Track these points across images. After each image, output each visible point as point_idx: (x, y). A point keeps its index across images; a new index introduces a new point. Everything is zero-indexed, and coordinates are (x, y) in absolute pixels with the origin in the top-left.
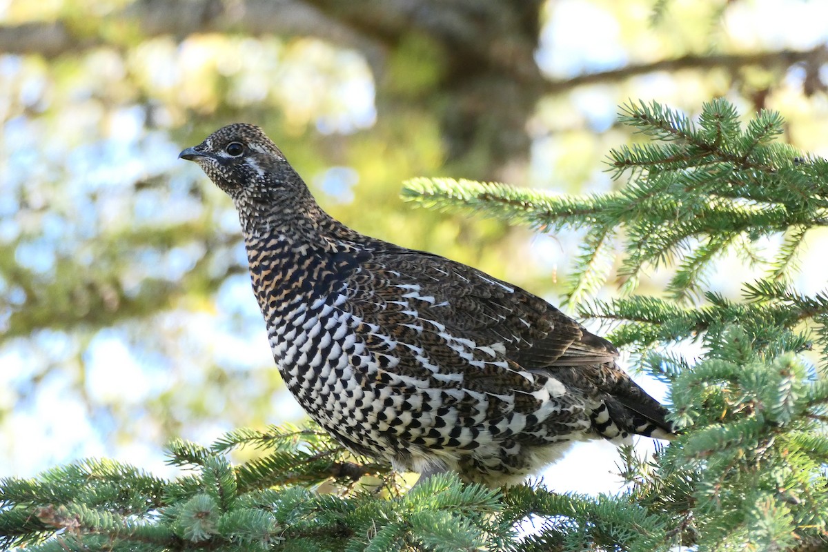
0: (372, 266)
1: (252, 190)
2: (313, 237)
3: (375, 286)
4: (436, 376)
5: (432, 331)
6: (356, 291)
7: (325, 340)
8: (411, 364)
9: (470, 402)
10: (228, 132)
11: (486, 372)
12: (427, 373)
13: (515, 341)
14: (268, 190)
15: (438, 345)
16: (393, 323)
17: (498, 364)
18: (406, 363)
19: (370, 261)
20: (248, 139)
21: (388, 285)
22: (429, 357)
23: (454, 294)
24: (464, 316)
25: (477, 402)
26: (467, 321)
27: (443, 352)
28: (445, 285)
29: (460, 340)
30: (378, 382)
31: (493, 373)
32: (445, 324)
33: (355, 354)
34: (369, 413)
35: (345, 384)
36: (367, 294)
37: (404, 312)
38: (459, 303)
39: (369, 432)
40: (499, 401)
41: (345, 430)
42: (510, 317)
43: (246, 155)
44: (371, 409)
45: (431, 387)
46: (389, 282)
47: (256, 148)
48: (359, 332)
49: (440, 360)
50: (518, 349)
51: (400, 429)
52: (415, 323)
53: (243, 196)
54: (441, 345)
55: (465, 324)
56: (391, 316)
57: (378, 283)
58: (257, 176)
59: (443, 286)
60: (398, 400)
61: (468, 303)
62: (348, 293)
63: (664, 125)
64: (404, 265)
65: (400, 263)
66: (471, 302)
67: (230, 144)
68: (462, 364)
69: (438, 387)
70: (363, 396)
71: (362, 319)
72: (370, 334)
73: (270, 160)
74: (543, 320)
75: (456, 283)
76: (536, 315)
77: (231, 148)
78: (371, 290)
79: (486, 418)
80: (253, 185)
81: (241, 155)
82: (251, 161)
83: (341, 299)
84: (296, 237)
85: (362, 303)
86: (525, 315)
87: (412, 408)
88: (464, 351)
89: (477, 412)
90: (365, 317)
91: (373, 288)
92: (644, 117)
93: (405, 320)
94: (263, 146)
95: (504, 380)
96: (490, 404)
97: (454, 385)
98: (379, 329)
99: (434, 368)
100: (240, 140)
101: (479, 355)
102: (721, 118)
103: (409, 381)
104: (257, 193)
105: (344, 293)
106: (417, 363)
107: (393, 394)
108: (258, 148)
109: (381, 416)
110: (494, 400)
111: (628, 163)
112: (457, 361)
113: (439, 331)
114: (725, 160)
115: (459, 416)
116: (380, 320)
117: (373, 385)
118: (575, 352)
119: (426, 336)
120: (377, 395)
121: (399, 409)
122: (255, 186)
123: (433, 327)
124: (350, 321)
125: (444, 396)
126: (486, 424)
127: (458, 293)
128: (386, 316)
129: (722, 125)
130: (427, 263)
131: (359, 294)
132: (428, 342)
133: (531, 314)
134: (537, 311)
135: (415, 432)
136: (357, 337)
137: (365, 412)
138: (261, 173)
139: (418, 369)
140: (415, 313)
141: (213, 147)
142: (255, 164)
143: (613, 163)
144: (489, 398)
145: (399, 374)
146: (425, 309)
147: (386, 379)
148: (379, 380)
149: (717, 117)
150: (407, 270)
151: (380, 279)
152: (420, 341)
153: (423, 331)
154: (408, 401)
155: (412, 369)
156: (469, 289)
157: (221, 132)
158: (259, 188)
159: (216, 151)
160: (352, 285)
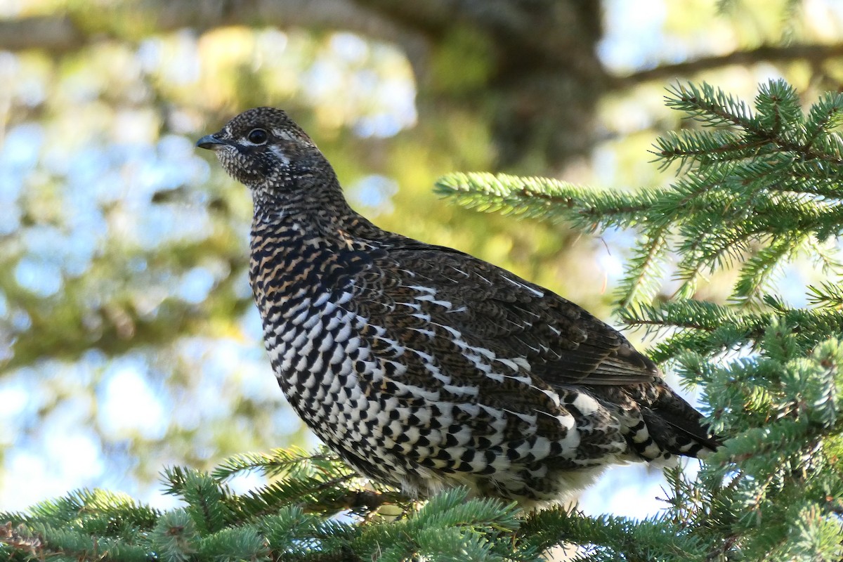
0: (385, 263)
1: (275, 180)
2: (331, 232)
3: (384, 285)
4: (447, 387)
5: (446, 337)
6: (363, 289)
7: (326, 343)
8: (420, 373)
9: (486, 419)
10: (249, 116)
11: (506, 387)
12: (437, 384)
13: (542, 351)
14: (292, 178)
15: (451, 353)
16: (402, 325)
17: (521, 379)
18: (414, 372)
19: (385, 258)
20: (272, 124)
21: (399, 285)
22: (440, 367)
23: (474, 297)
24: (485, 322)
25: (494, 419)
26: (488, 327)
27: (457, 361)
28: (465, 287)
29: (478, 350)
30: (384, 392)
31: (514, 389)
32: (461, 331)
33: (359, 359)
34: (374, 427)
35: (348, 392)
36: (375, 293)
37: (415, 315)
38: (479, 308)
39: (374, 448)
40: (519, 420)
41: (350, 445)
42: (537, 323)
43: (271, 142)
44: (375, 422)
45: (441, 399)
46: (400, 282)
47: (280, 135)
48: (364, 335)
49: (454, 370)
50: (545, 361)
51: (406, 447)
52: (427, 328)
53: (264, 187)
54: (455, 353)
55: (486, 331)
56: (401, 319)
57: (388, 282)
58: (282, 165)
59: (462, 288)
60: (404, 413)
61: (489, 308)
62: (354, 290)
63: (716, 110)
64: (419, 263)
65: (415, 261)
66: (493, 307)
67: (252, 131)
68: (478, 376)
69: (449, 400)
70: (368, 406)
71: (367, 319)
72: (376, 337)
73: (297, 147)
74: (575, 328)
75: (477, 286)
76: (567, 322)
77: (253, 136)
78: (379, 289)
79: (504, 440)
80: (276, 175)
81: (265, 143)
82: (275, 149)
83: (346, 297)
84: (310, 228)
85: (368, 303)
86: (555, 322)
87: (420, 423)
88: (481, 362)
89: (494, 431)
90: (371, 318)
91: (382, 286)
92: (694, 100)
93: (415, 324)
94: (289, 132)
95: (526, 397)
96: (509, 423)
97: (467, 399)
98: (386, 332)
99: (445, 379)
100: (263, 126)
101: (498, 367)
102: (779, 101)
103: (417, 391)
104: (280, 183)
105: (349, 290)
106: (426, 372)
107: (399, 406)
108: (283, 134)
109: (387, 431)
110: (514, 419)
111: (678, 153)
112: (472, 373)
113: (454, 338)
114: (786, 150)
115: (473, 434)
116: (388, 322)
117: (378, 395)
118: (610, 369)
119: (438, 343)
120: (383, 406)
121: (406, 423)
122: (279, 175)
123: (447, 333)
124: (354, 321)
125: (455, 411)
126: (505, 447)
127: (479, 296)
128: (394, 318)
129: (781, 109)
130: (445, 262)
131: (366, 292)
132: (441, 350)
133: (561, 321)
134: (568, 318)
135: (422, 451)
136: (362, 340)
137: (370, 425)
138: (286, 161)
139: (428, 378)
140: (427, 317)
141: (233, 134)
142: (280, 152)
143: (660, 152)
144: (507, 416)
145: (406, 384)
146: (440, 313)
147: (391, 388)
148: (384, 390)
149: (774, 99)
150: (423, 269)
151: (391, 278)
152: (432, 348)
153: (435, 337)
154: (416, 414)
155: (421, 379)
156: (491, 292)
157: (242, 117)
158: (283, 177)
159: (237, 138)
160: (360, 283)
